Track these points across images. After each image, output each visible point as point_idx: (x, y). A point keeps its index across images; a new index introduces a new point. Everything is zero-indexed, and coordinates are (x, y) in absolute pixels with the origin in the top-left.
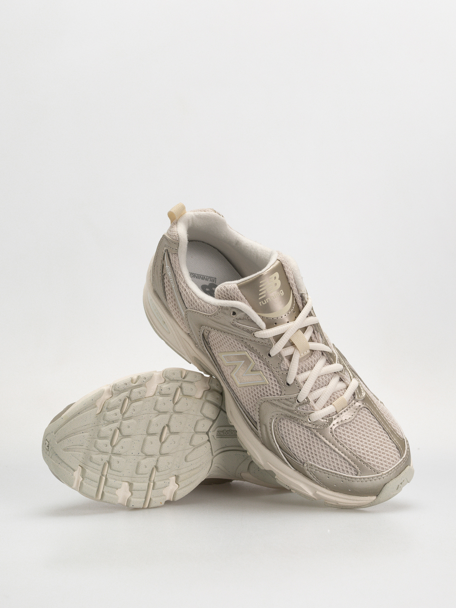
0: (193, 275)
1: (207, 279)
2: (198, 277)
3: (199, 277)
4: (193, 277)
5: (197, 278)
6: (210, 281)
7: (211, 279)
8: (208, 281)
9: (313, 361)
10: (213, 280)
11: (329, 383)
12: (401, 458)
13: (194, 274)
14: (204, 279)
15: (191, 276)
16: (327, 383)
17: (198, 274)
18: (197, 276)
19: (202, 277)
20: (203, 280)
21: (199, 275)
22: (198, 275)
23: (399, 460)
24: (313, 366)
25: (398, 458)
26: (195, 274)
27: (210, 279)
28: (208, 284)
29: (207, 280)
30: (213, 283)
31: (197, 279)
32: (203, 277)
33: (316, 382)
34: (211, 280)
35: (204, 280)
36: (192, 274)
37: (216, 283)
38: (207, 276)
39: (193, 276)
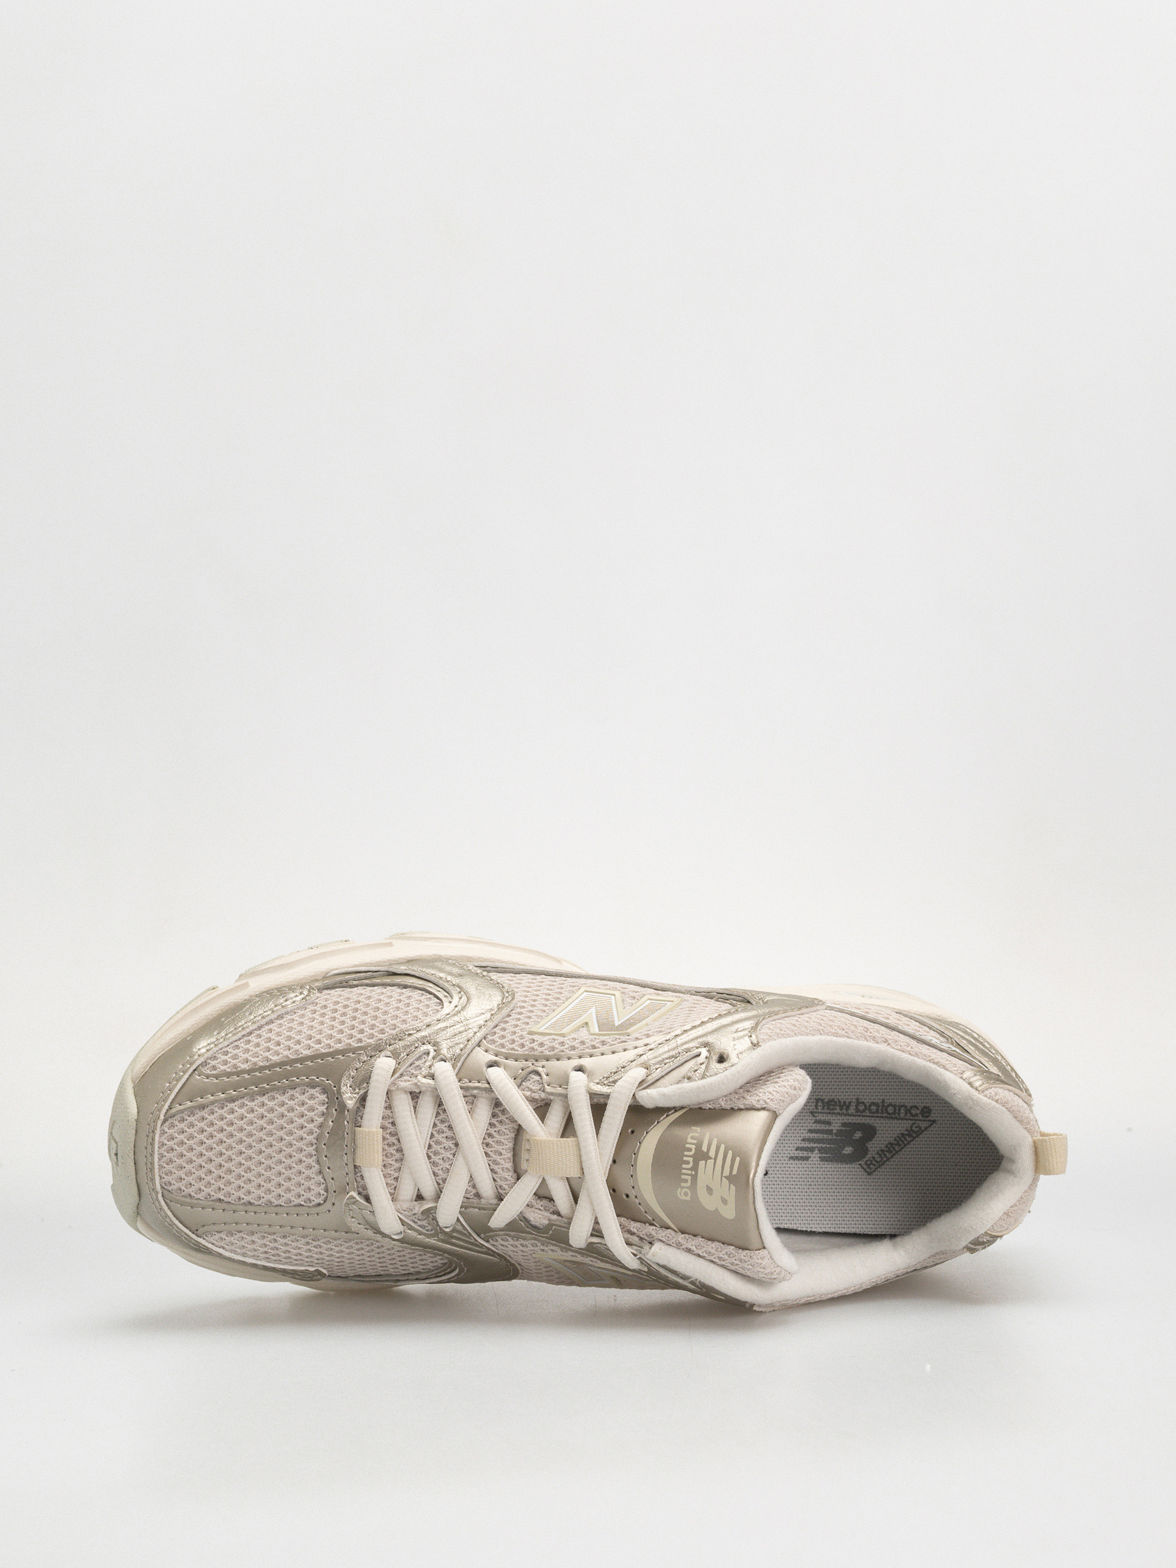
0: (915, 1132)
1: (883, 1156)
2: (903, 1139)
3: (900, 1142)
4: (909, 1129)
5: (900, 1136)
6: (874, 1158)
7: (876, 1161)
8: (878, 1153)
9: (498, 1158)
10: (872, 1166)
11: (429, 1157)
12: (162, 1187)
13: (914, 1135)
14: (889, 1148)
15: (916, 1127)
16: (431, 1154)
17: (908, 1143)
18: (908, 1138)
19: (896, 1147)
20: (887, 1142)
21: (905, 1145)
22: (905, 1142)
23: (161, 1178)
24: (488, 1150)
25: (167, 1178)
26: (914, 1138)
27: (879, 1160)
28: (869, 1146)
29: (880, 1152)
30: (865, 1160)
31: (898, 1132)
32: (894, 1148)
33: (450, 1127)
34: (874, 1162)
35: (886, 1146)
36: (918, 1131)
37: (858, 1166)
38: (888, 1159)
39: (913, 1131)
